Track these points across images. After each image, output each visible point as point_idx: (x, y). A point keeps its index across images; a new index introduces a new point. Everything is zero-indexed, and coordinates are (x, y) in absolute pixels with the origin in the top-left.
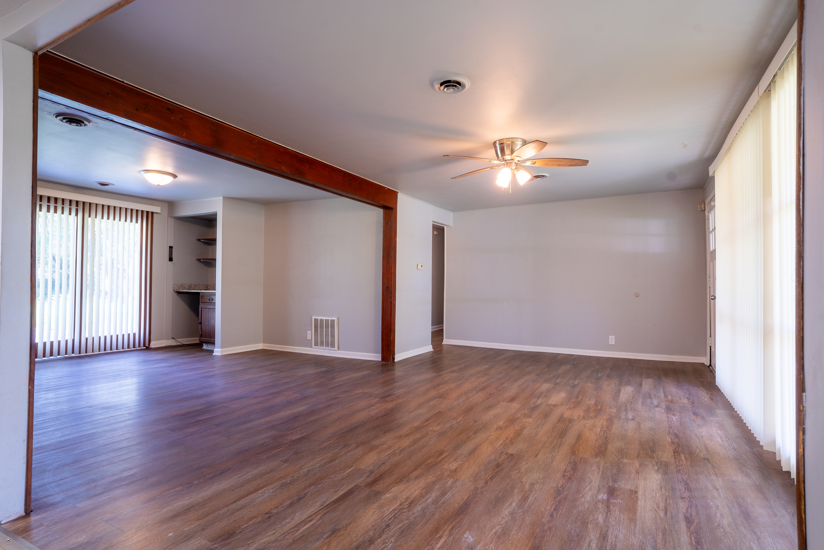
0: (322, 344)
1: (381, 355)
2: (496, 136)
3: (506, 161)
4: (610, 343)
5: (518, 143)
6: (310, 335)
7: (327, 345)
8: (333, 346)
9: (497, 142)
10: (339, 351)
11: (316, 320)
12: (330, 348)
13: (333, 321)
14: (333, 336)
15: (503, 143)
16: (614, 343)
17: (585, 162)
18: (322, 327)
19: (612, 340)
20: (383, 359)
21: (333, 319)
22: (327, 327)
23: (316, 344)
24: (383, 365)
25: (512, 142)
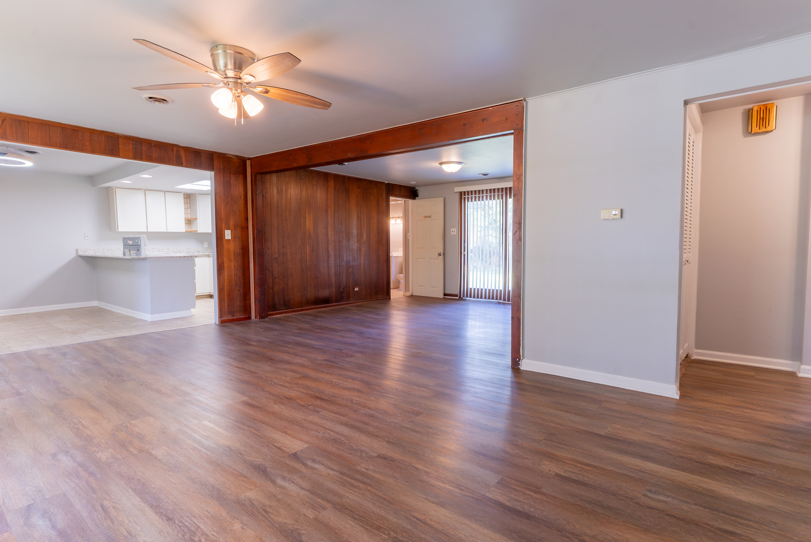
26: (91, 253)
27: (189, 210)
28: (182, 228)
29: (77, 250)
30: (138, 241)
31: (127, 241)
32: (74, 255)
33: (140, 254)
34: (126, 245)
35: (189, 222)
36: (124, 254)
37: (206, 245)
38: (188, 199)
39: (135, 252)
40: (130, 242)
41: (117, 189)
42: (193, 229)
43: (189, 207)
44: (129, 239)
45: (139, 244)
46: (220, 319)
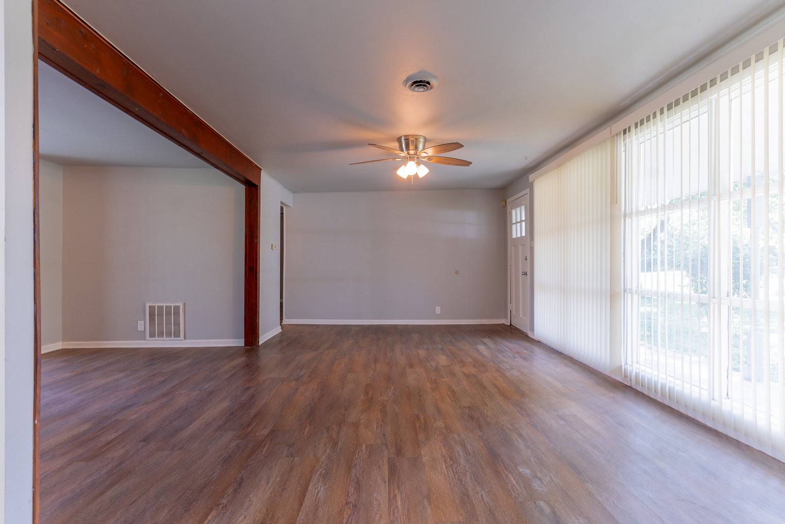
0: (161, 334)
1: (243, 340)
2: (403, 131)
3: (410, 155)
4: (437, 313)
5: (421, 140)
6: (143, 325)
7: (169, 334)
8: (177, 335)
9: (403, 137)
10: (186, 341)
11: (152, 308)
12: (173, 338)
13: (177, 308)
14: (177, 324)
15: (408, 139)
16: (439, 313)
17: (468, 163)
18: (160, 315)
19: (438, 310)
20: (246, 345)
21: (177, 304)
22: (168, 314)
23: (152, 335)
24: (247, 351)
25: (416, 139)
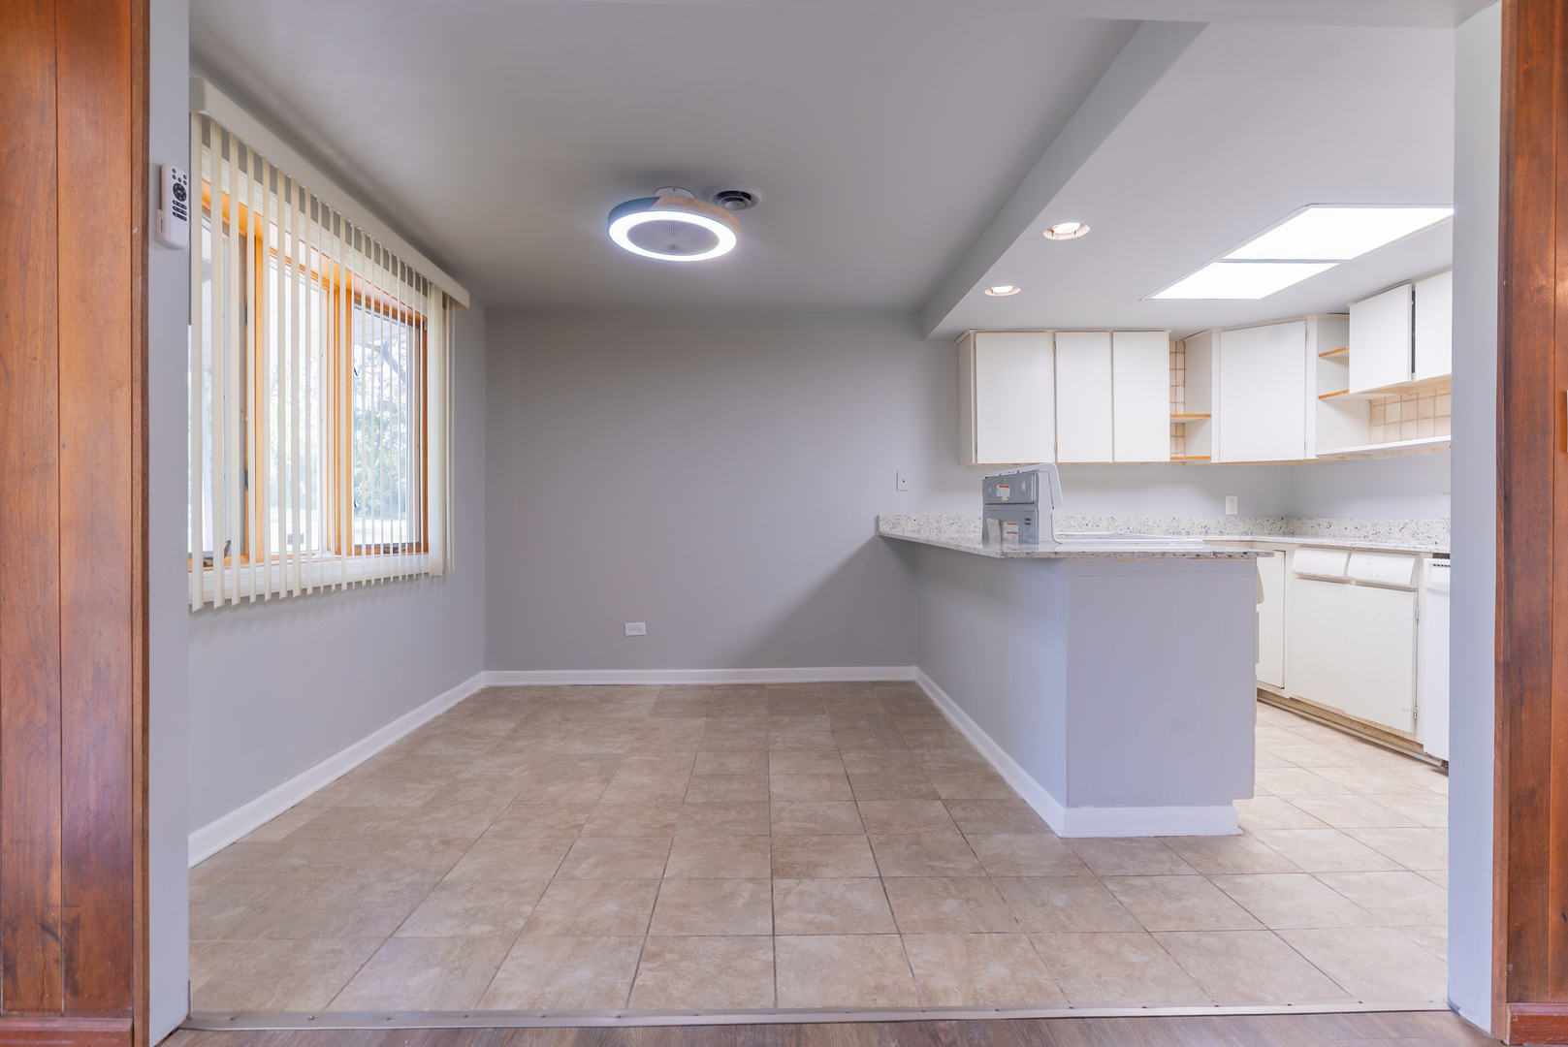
26: (908, 531)
27: (1180, 390)
28: (1159, 449)
29: (877, 519)
30: (1029, 488)
31: (994, 490)
32: (869, 533)
33: (1033, 539)
34: (992, 505)
35: (1181, 430)
36: (986, 537)
37: (1231, 507)
38: (1180, 357)
39: (1016, 528)
40: (1004, 494)
41: (980, 337)
42: (1195, 450)
43: (1180, 381)
44: (1001, 481)
45: (1033, 498)
46: (1508, 1010)
